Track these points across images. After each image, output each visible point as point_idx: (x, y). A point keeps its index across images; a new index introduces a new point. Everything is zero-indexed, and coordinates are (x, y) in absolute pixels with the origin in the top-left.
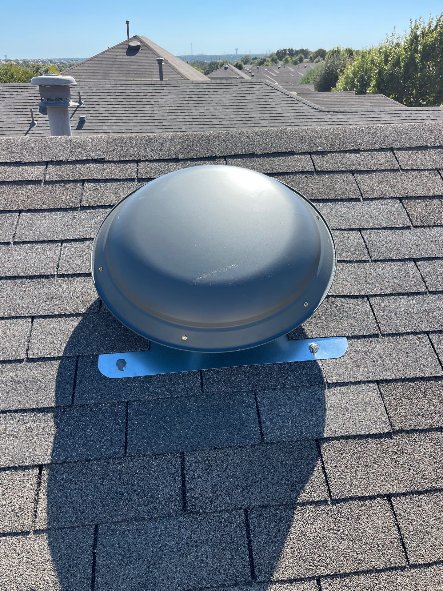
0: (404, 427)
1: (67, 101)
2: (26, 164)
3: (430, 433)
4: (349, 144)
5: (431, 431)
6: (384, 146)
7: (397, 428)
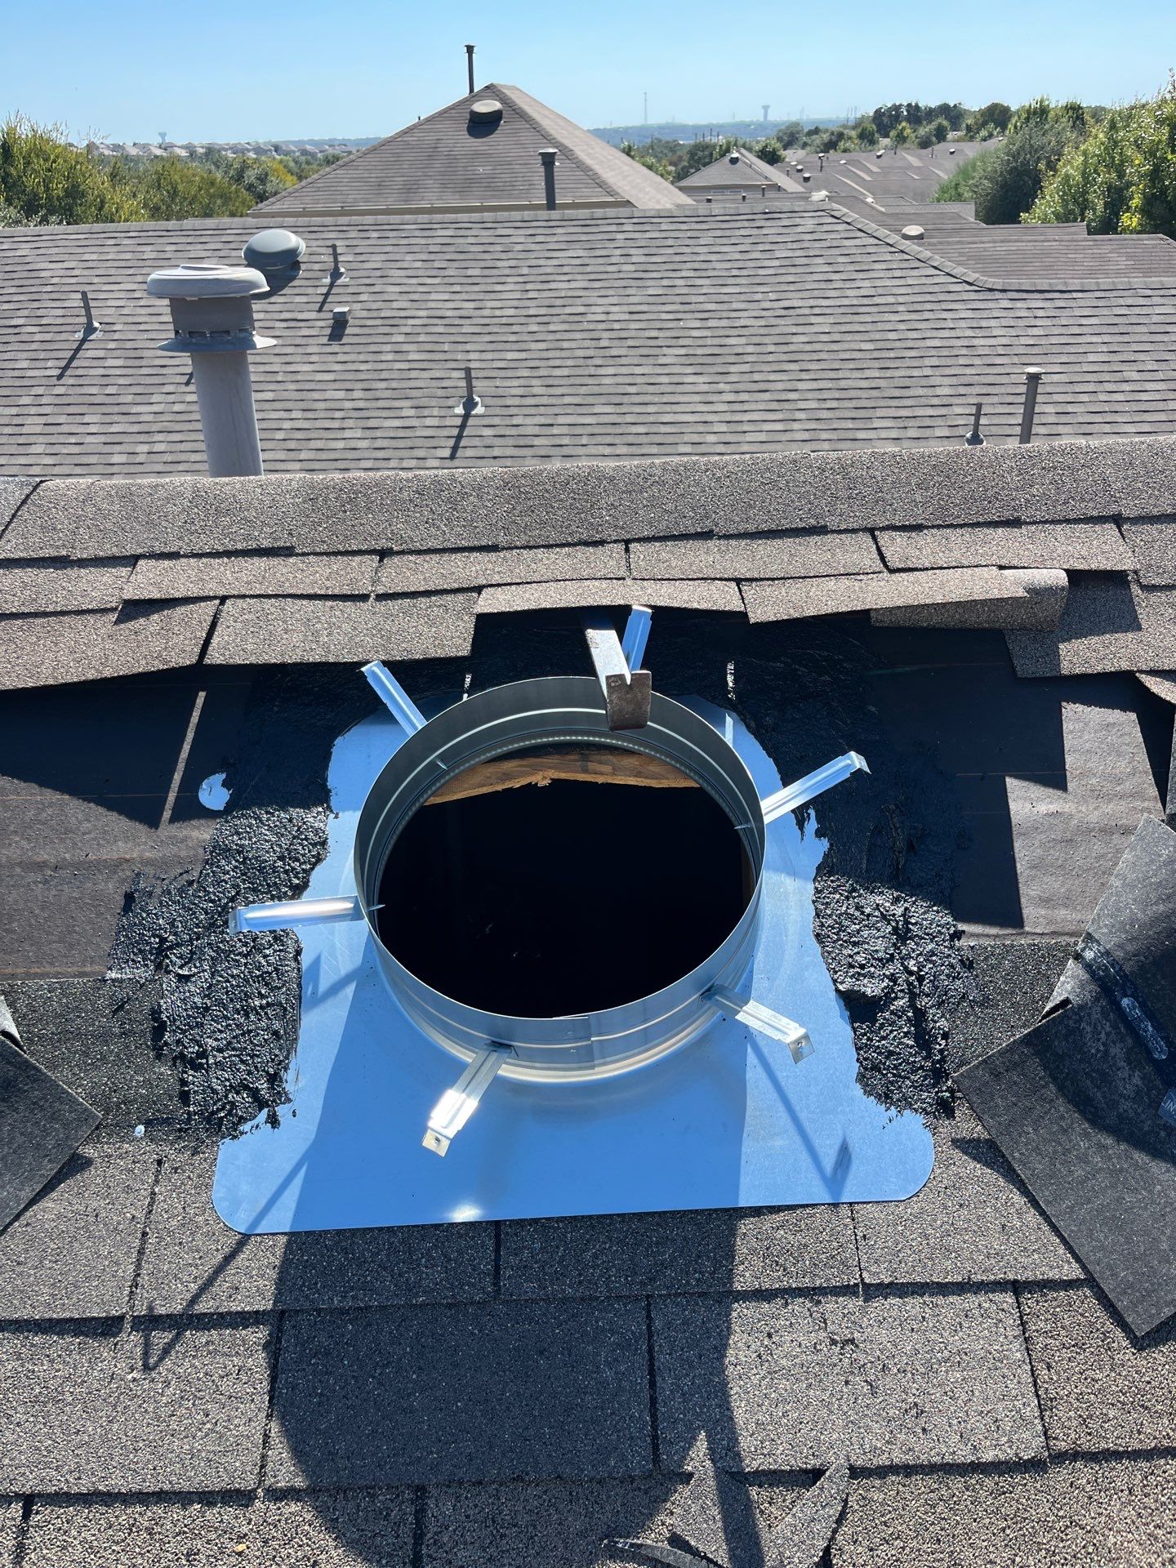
0: (1086, 1444)
1: (242, 335)
2: (82, 563)
3: (1162, 1462)
4: (990, 502)
5: (1165, 1457)
6: (1094, 508)
7: (1062, 1446)
